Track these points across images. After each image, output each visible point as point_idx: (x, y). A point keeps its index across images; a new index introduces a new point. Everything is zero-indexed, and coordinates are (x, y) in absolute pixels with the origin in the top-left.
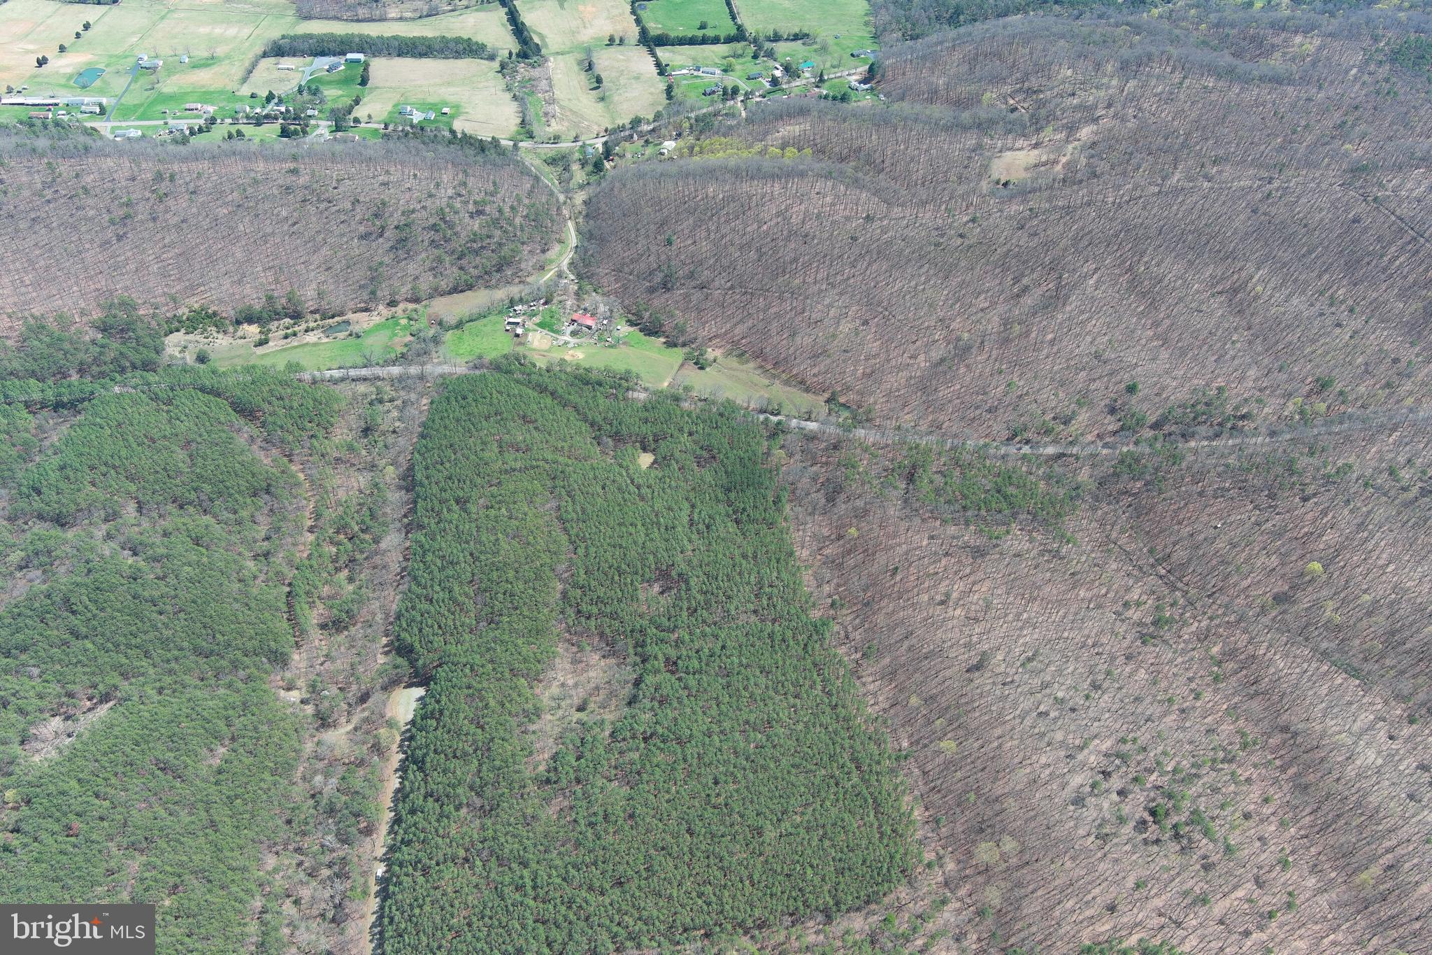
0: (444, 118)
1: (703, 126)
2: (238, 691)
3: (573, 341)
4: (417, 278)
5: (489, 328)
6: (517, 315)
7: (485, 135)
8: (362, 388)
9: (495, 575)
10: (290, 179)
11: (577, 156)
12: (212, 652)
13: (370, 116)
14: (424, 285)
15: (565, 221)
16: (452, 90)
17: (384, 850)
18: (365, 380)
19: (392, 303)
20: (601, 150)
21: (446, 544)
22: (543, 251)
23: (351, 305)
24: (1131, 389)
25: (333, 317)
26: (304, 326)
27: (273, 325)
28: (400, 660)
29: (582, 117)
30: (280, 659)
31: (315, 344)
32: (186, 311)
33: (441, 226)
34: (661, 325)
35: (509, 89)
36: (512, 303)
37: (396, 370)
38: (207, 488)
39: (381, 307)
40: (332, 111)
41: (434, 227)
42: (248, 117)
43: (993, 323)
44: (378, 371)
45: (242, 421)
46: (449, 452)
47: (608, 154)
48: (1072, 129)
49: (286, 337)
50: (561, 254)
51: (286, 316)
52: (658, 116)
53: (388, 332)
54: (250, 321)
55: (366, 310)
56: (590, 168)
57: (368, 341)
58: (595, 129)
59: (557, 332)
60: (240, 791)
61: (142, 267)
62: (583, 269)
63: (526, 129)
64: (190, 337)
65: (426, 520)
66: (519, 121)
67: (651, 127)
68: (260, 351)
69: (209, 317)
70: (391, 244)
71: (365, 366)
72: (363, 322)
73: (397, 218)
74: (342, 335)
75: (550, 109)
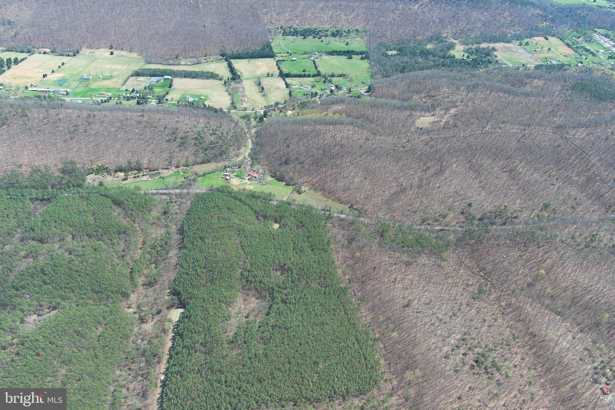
0: (201, 100)
1: (303, 105)
2: (108, 307)
3: (249, 182)
4: (188, 157)
5: (216, 176)
6: (227, 172)
7: (217, 107)
8: (164, 197)
9: (214, 265)
10: (140, 119)
11: (253, 115)
12: (99, 292)
13: (172, 99)
14: (191, 159)
15: (248, 139)
16: (205, 90)
17: (164, 370)
18: (165, 194)
19: (178, 167)
20: (263, 114)
21: (196, 254)
22: (238, 149)
23: (161, 167)
24: (470, 205)
25: (154, 171)
26: (142, 174)
27: (130, 173)
28: (174, 297)
29: (256, 102)
30: (126, 296)
31: (146, 181)
32: (96, 166)
33: (199, 139)
34: (284, 178)
35: (227, 91)
36: (225, 167)
37: (178, 191)
38: (100, 230)
39: (173, 168)
40: (158, 96)
41: (196, 139)
42: (124, 97)
43: (416, 181)
44: (171, 191)
45: (116, 207)
46: (198, 220)
47: (265, 115)
48: (447, 110)
49: (135, 178)
50: (245, 151)
51: (135, 169)
52: (285, 102)
53: (175, 177)
54: (121, 171)
55: (167, 169)
56: (258, 120)
57: (167, 180)
58: (261, 106)
59: (242, 179)
60: (108, 344)
61: (79, 149)
62: (254, 157)
63: (233, 105)
64: (97, 176)
65: (188, 245)
66: (231, 102)
67: (283, 106)
68: (124, 182)
69: (104, 169)
70: (178, 144)
71: (166, 189)
72: (165, 173)
73: (181, 134)
74: (157, 178)
75: (243, 99)
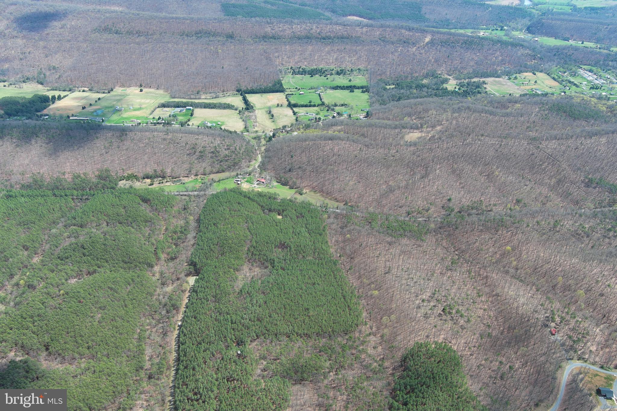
0: (218, 125)
1: (307, 127)
2: (136, 273)
3: (257, 186)
4: (205, 168)
5: (229, 182)
6: (239, 178)
7: (232, 130)
8: (184, 197)
9: (225, 242)
10: (166, 137)
11: (263, 137)
12: (129, 262)
13: (193, 124)
14: (208, 169)
15: (257, 154)
16: (222, 118)
17: (181, 318)
18: (185, 195)
19: (196, 175)
20: (272, 135)
21: (209, 235)
22: (249, 162)
23: (182, 175)
24: (449, 200)
25: (176, 178)
26: (166, 180)
27: (155, 180)
28: (191, 266)
29: (266, 126)
30: (151, 266)
31: (169, 186)
32: (127, 174)
33: (215, 153)
34: (288, 183)
35: (241, 118)
36: (237, 175)
37: (196, 193)
38: (130, 219)
39: (192, 176)
40: (180, 122)
41: (212, 152)
42: (151, 123)
43: (403, 184)
44: (191, 193)
45: (143, 203)
46: (212, 211)
47: (274, 135)
48: (433, 127)
49: (159, 183)
50: (255, 163)
51: (160, 177)
52: (292, 125)
53: (195, 183)
54: (148, 178)
55: (187, 177)
56: (267, 139)
57: (187, 185)
58: (270, 129)
59: (252, 183)
60: (135, 298)
61: (113, 161)
62: (263, 167)
63: (246, 129)
64: (126, 182)
65: (203, 230)
66: (244, 127)
67: (289, 129)
68: (150, 187)
69: (134, 176)
70: (197, 157)
71: (186, 191)
72: (186, 180)
73: (200, 149)
74: (178, 183)
75: (255, 124)
